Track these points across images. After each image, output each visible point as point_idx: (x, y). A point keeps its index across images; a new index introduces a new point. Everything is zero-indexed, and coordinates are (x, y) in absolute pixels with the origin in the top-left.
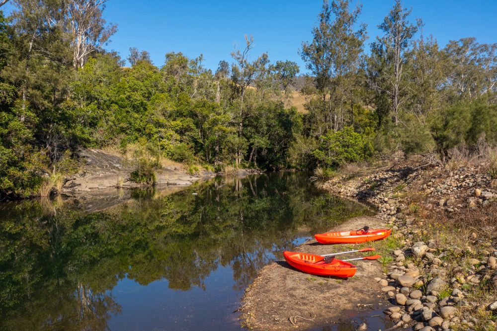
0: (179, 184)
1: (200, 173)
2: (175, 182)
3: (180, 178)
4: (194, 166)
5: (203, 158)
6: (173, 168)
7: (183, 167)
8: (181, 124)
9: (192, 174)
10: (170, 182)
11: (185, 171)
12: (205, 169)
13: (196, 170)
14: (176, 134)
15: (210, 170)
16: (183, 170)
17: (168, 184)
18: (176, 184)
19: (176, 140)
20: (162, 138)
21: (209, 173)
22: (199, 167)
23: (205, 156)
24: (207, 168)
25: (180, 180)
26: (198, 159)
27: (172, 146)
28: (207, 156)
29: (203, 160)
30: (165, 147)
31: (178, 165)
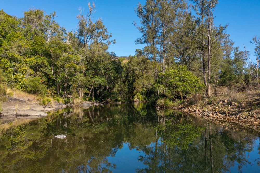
0: (31, 116)
1: (52, 104)
2: (26, 113)
3: (33, 109)
4: (47, 98)
5: (55, 91)
6: (26, 99)
7: (36, 98)
8: (35, 61)
9: (44, 105)
10: (19, 113)
11: (38, 102)
12: (56, 101)
13: (49, 101)
14: (31, 70)
15: (60, 102)
16: (36, 101)
17: (17, 115)
18: (27, 115)
19: (30, 75)
20: (16, 72)
21: (59, 104)
22: (51, 99)
23: (56, 90)
24: (58, 100)
25: (33, 110)
26: (50, 92)
27: (26, 80)
28: (58, 90)
29: (54, 93)
30: (20, 80)
31: (31, 97)
